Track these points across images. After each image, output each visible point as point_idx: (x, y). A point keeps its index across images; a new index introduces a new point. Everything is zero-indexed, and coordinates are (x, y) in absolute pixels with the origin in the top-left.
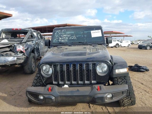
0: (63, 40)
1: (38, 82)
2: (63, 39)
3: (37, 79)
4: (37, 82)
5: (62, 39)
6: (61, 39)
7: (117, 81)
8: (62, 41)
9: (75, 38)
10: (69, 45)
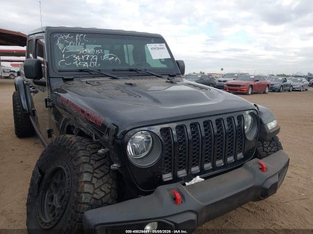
0: (87, 63)
1: (96, 187)
2: (86, 61)
3: (92, 180)
4: (94, 187)
5: (81, 60)
6: (78, 58)
7: (263, 146)
8: (84, 65)
9: (115, 57)
10: (111, 75)
